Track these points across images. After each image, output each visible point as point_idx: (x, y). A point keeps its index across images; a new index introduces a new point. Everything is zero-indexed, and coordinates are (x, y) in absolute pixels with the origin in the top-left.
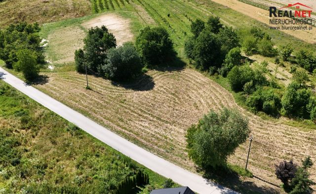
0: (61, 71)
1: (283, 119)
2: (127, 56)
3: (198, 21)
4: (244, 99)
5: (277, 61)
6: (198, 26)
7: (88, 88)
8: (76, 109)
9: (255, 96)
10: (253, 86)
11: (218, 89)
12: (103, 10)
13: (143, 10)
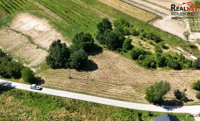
0: (41, 71)
1: (158, 68)
5: (142, 39)
7: (70, 78)
11: (126, 60)
12: (11, 9)
13: (44, 8)
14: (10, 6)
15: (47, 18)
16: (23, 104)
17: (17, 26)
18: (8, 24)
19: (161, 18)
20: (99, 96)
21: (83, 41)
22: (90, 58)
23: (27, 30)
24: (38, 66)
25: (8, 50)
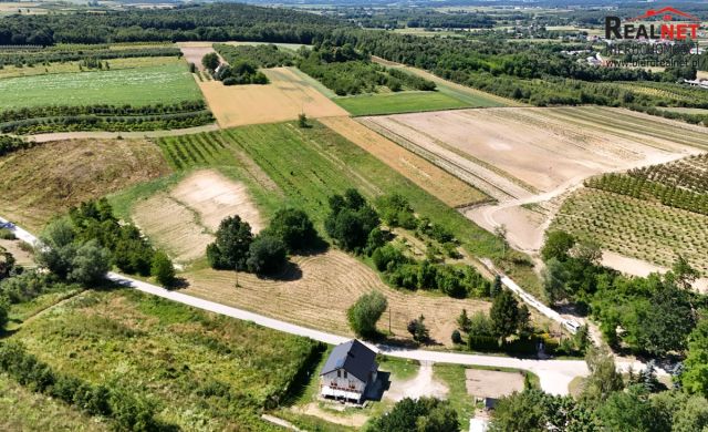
0: (192, 270)
1: (420, 291)
2: (273, 248)
3: (336, 196)
4: (388, 278)
5: (417, 235)
6: (336, 203)
7: (238, 286)
8: (242, 308)
9: (396, 275)
10: (394, 265)
11: (365, 270)
12: (187, 162)
13: (252, 163)
14: (186, 155)
15: (247, 182)
16: (137, 309)
17: (182, 192)
18: (170, 187)
19: (495, 202)
20: (272, 317)
21: (286, 223)
22: (294, 259)
23: (199, 201)
24: (191, 262)
25: (149, 232)
